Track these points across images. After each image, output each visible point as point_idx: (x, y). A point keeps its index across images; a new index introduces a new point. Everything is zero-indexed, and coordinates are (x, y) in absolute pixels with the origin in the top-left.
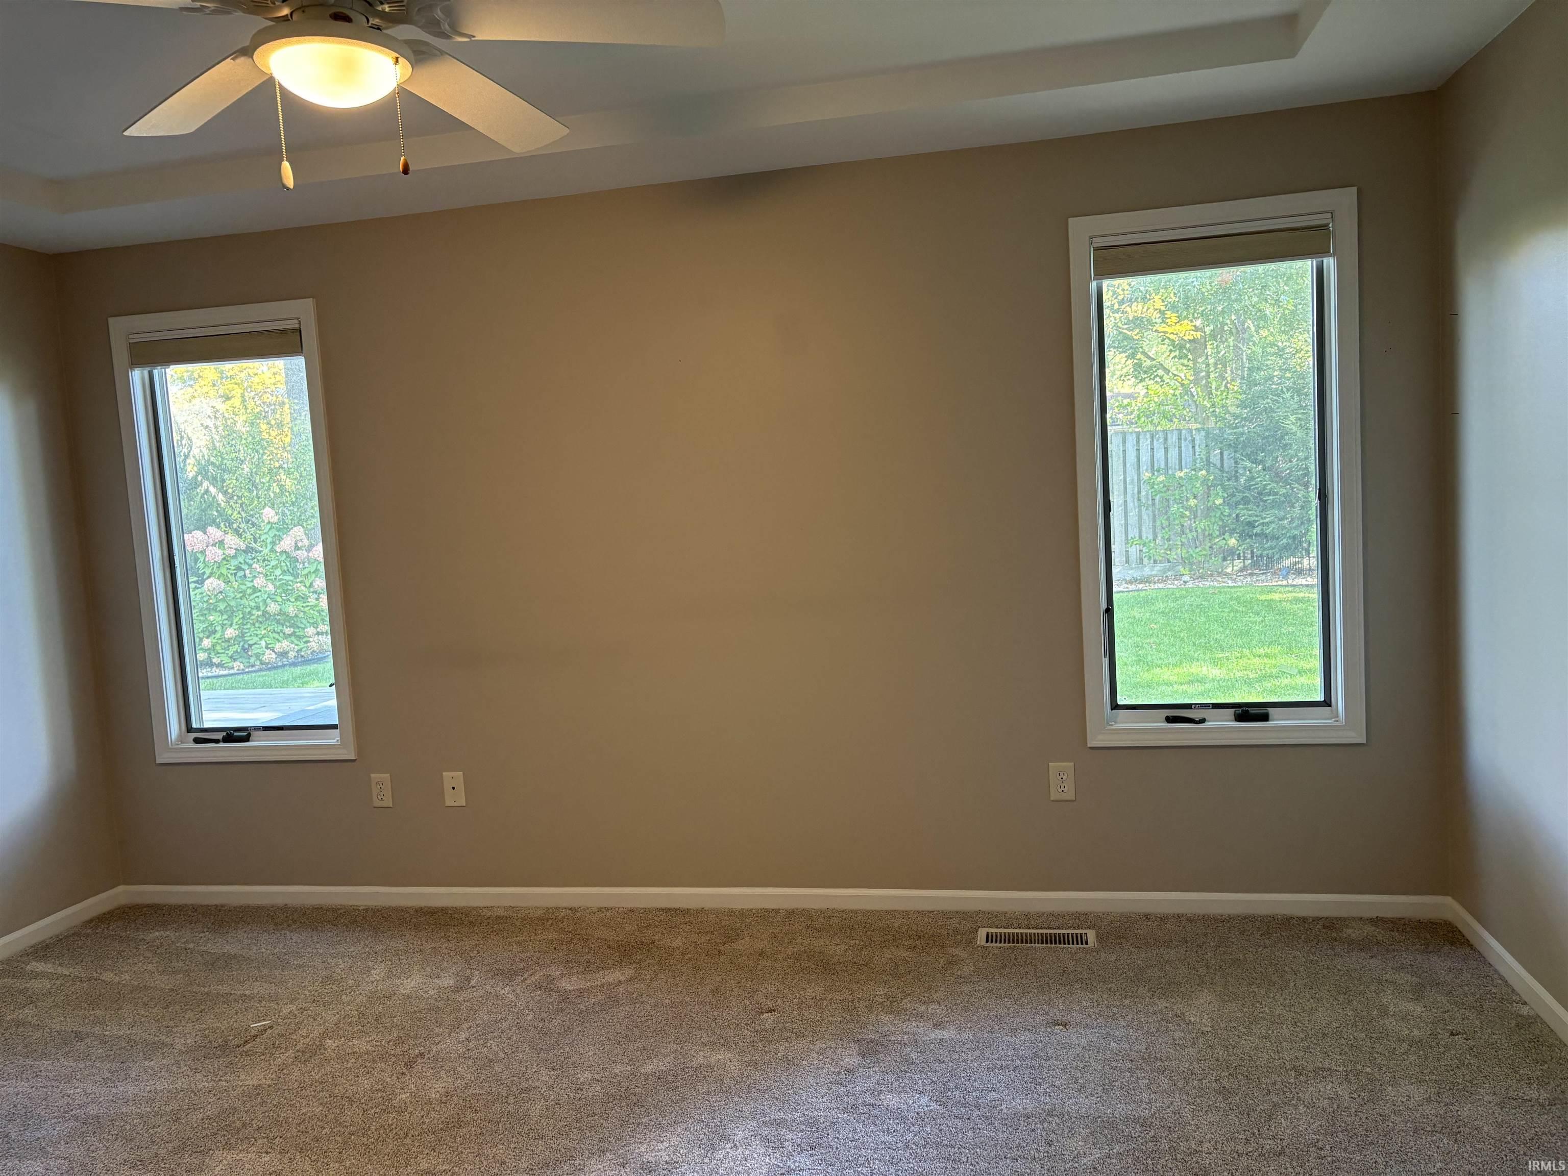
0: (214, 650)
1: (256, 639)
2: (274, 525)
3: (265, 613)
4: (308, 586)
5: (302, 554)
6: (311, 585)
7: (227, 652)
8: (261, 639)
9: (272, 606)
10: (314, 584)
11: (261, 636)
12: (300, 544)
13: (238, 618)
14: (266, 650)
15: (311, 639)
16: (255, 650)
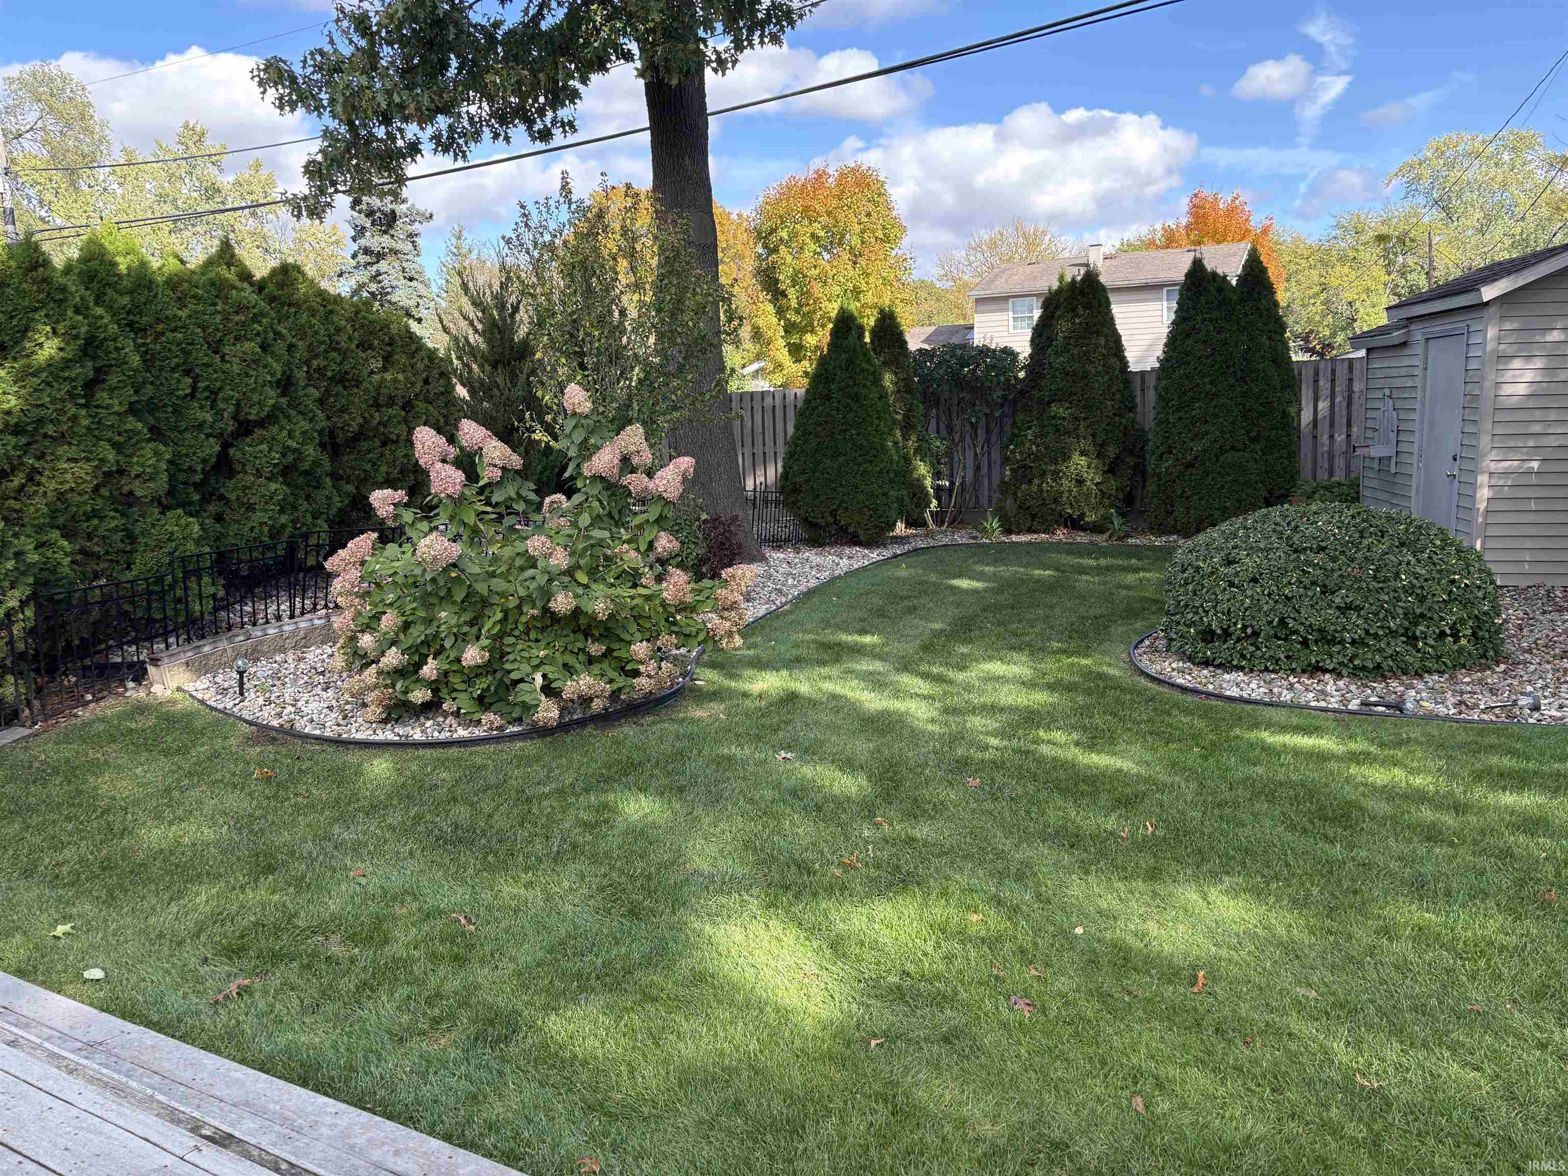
0: (447, 684)
1: (526, 668)
2: (583, 421)
3: (546, 610)
4: (642, 549)
5: (636, 482)
6: (651, 546)
7: (470, 689)
8: (536, 668)
9: (559, 599)
10: (656, 544)
11: (536, 662)
12: (635, 461)
13: (492, 620)
14: (543, 698)
15: (642, 668)
16: (523, 693)
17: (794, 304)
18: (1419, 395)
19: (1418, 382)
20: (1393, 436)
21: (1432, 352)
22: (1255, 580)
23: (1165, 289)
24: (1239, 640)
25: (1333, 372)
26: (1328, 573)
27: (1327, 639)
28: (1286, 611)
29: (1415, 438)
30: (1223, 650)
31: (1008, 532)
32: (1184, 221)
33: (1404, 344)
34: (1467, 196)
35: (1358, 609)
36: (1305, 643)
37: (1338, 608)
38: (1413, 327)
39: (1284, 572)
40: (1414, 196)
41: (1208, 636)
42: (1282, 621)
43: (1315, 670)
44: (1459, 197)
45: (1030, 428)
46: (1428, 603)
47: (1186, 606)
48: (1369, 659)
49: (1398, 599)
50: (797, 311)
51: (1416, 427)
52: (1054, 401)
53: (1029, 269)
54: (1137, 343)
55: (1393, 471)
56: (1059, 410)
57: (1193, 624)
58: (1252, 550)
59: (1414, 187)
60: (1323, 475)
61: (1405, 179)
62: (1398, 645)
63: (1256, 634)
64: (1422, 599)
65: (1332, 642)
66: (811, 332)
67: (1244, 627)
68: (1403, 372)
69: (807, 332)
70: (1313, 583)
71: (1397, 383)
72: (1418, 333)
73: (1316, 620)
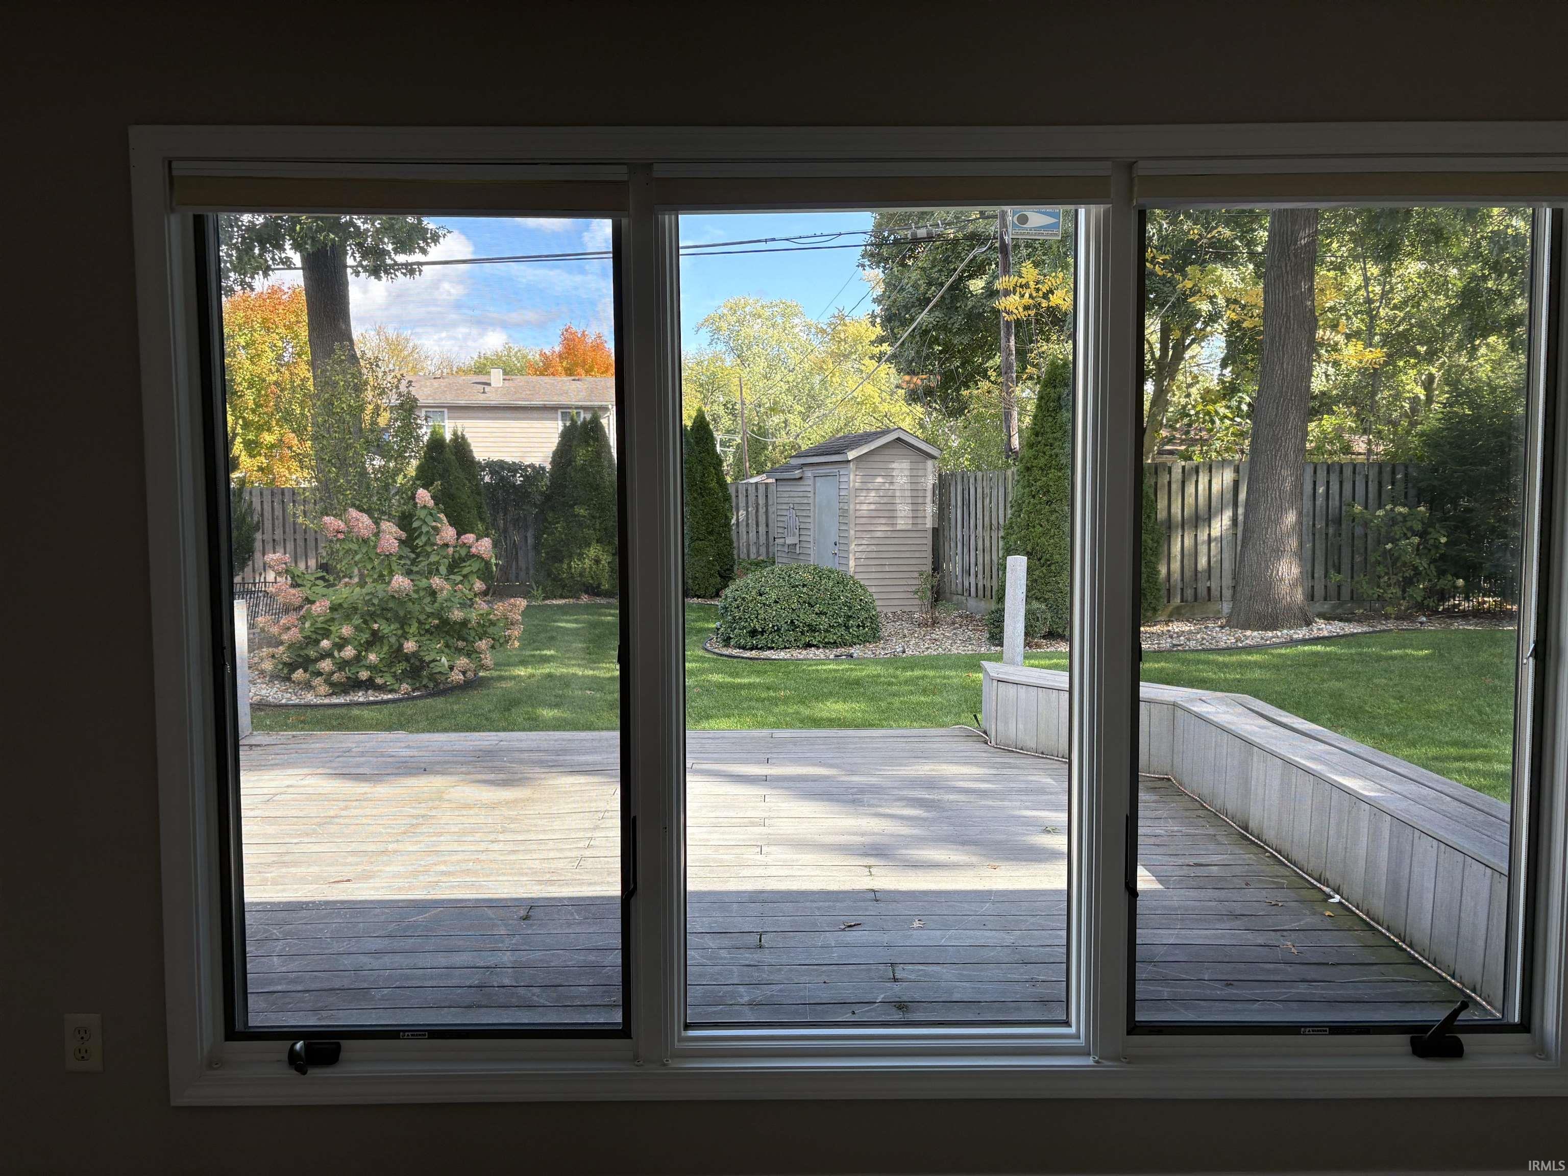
1: (433, 654)
8: (438, 654)
17: (251, 405)
18: (812, 508)
19: (811, 501)
20: (797, 531)
21: (818, 484)
22: (776, 602)
23: (559, 411)
24: (771, 633)
25: (747, 490)
26: (810, 597)
27: (813, 629)
28: (794, 616)
29: (811, 533)
30: (761, 640)
31: (545, 598)
32: (557, 349)
33: (801, 478)
34: (755, 349)
35: (825, 614)
36: (802, 633)
37: (817, 614)
38: (805, 469)
39: (790, 596)
40: (716, 343)
41: (753, 633)
42: (792, 622)
43: (808, 645)
44: (749, 349)
45: (558, 523)
46: (853, 610)
47: (740, 618)
48: (831, 638)
49: (841, 609)
50: (254, 411)
51: (811, 526)
52: (575, 504)
53: (436, 383)
54: (536, 454)
55: (798, 552)
56: (581, 511)
57: (745, 627)
58: (773, 587)
59: (716, 336)
60: (753, 556)
61: (709, 329)
62: (842, 631)
63: (779, 630)
64: (850, 608)
65: (814, 631)
66: (268, 430)
67: (773, 626)
68: (801, 494)
69: (263, 430)
70: (805, 602)
71: (797, 500)
72: (809, 473)
73: (808, 621)
